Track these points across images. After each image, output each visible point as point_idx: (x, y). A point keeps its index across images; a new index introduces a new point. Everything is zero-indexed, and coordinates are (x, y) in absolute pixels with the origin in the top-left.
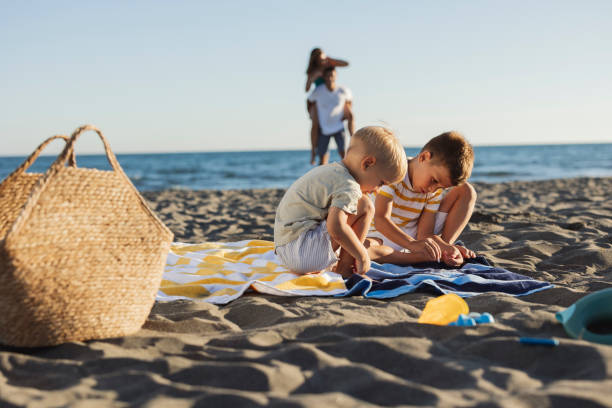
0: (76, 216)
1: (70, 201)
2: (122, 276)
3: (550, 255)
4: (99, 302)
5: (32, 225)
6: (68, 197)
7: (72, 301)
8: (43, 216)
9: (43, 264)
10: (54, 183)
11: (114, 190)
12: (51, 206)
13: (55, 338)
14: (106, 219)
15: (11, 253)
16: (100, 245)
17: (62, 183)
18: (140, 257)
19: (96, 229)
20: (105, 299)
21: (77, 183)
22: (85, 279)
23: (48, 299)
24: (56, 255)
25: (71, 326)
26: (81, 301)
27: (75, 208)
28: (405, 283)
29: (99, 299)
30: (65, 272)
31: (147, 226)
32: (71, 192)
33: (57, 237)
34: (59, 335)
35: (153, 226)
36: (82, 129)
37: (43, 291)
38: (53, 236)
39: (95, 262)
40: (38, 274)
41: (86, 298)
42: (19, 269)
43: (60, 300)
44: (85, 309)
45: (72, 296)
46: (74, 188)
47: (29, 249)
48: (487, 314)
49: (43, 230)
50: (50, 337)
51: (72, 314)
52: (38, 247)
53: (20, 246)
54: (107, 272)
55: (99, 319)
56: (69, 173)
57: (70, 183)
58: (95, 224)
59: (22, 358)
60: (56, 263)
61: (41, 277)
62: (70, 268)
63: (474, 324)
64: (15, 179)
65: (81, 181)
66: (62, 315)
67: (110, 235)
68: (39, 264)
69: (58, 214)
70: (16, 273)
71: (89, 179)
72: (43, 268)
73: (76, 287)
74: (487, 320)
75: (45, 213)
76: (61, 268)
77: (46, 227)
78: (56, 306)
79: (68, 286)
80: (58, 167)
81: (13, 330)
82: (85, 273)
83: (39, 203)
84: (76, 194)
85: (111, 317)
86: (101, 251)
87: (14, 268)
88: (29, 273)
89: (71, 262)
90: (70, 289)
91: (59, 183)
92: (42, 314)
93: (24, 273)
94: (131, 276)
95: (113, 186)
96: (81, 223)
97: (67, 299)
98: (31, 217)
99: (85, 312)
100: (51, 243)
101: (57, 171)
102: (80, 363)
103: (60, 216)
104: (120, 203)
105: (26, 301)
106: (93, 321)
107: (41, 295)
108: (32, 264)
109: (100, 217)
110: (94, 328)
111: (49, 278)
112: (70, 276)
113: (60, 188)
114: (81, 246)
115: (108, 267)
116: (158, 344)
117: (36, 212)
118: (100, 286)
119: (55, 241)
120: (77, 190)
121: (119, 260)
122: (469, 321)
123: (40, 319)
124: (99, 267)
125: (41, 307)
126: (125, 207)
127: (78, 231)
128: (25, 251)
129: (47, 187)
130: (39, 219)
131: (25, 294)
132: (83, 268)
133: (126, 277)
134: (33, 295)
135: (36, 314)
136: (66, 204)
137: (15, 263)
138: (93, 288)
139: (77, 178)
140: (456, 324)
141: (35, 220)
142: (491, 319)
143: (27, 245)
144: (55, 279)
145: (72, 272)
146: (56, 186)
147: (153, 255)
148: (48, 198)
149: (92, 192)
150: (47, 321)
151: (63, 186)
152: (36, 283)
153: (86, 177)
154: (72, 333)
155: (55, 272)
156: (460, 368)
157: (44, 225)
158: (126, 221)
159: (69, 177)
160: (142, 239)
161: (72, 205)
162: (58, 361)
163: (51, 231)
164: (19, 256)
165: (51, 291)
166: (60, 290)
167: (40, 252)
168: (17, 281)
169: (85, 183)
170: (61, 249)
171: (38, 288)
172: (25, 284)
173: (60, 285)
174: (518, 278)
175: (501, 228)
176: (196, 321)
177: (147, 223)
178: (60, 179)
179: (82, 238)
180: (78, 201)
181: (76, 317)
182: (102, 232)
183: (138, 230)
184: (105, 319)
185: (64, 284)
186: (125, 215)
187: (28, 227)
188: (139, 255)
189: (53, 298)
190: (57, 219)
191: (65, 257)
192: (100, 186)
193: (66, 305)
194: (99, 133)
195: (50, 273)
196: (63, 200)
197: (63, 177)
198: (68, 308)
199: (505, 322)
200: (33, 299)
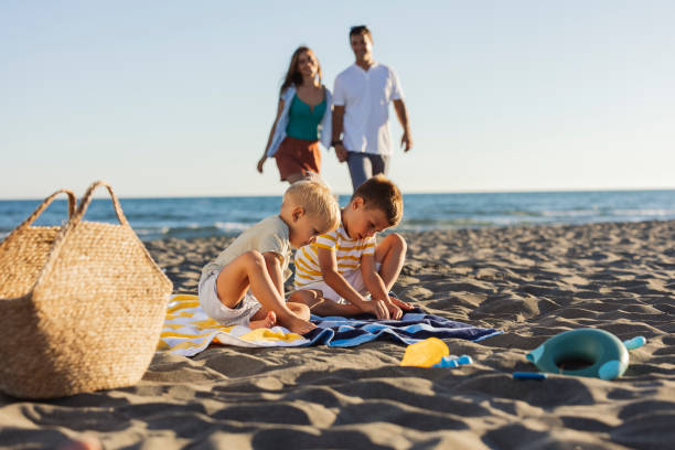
0: (91, 269)
1: (86, 254)
2: (131, 327)
3: (477, 305)
4: (112, 352)
5: (55, 277)
6: (84, 250)
7: (89, 352)
8: (63, 268)
9: (63, 316)
10: (73, 237)
11: (124, 243)
12: (70, 259)
13: (71, 388)
14: (116, 271)
15: (37, 305)
16: (112, 296)
17: (80, 237)
18: (146, 308)
19: (108, 281)
20: (116, 349)
21: (92, 237)
22: (100, 330)
23: (67, 350)
24: (74, 307)
25: (87, 377)
26: (97, 351)
27: (91, 260)
28: (363, 332)
29: (110, 349)
30: (83, 322)
31: (152, 279)
32: (88, 246)
33: (76, 289)
34: (75, 385)
35: (157, 278)
36: (95, 185)
37: (64, 341)
38: (73, 288)
39: (108, 313)
40: (59, 325)
41: (101, 348)
42: (42, 321)
43: (78, 350)
44: (100, 359)
45: (88, 346)
46: (90, 241)
47: (52, 301)
48: (465, 356)
49: (64, 282)
50: (66, 387)
51: (87, 364)
52: (60, 298)
53: (45, 298)
54: (119, 323)
55: (111, 368)
56: (86, 226)
57: (87, 236)
58: (107, 277)
59: (47, 408)
60: (75, 314)
61: (62, 329)
62: (87, 319)
63: (457, 365)
64: (20, 233)
65: (96, 234)
66: (79, 367)
67: (120, 288)
68: (60, 316)
69: (76, 267)
70: (40, 325)
71: (102, 233)
72: (64, 319)
73: (92, 338)
74: (467, 361)
75: (66, 266)
76: (80, 319)
77: (67, 279)
78: (74, 357)
79: (85, 336)
80: (75, 221)
81: (30, 381)
82: (100, 324)
83: (60, 256)
84: (91, 248)
85: (121, 367)
86: (113, 303)
87: (38, 319)
88: (51, 324)
89: (87, 313)
90: (87, 339)
91: (76, 236)
92: (61, 365)
93: (47, 324)
94: (139, 326)
95: (123, 240)
96: (96, 276)
97: (84, 349)
98: (54, 269)
99: (99, 362)
100: (71, 295)
101: (75, 226)
102: (111, 409)
103: (79, 269)
104: (129, 256)
105: (48, 352)
106: (106, 371)
107: (61, 345)
108: (54, 315)
109: (111, 270)
110: (106, 378)
111: (68, 329)
112: (87, 327)
113: (78, 242)
114: (96, 298)
115: (119, 318)
116: (171, 391)
117: (58, 265)
118: (112, 336)
119: (74, 293)
120: (92, 243)
121: (128, 311)
122: (452, 362)
123: (59, 369)
124: (111, 318)
125: (61, 358)
126: (133, 260)
127: (93, 284)
128: (49, 303)
129: (67, 241)
130: (61, 271)
131: (47, 345)
132: (98, 319)
133: (134, 328)
134: (54, 346)
135: (55, 365)
136: (83, 257)
137: (39, 315)
138: (106, 338)
139: (92, 232)
140: (440, 366)
141: (57, 271)
142: (471, 360)
143: (52, 297)
144: (74, 330)
145: (88, 324)
146: (74, 240)
147: (156, 306)
148: (67, 251)
149: (105, 246)
150: (66, 372)
151: (81, 239)
152: (58, 333)
153: (100, 231)
154: (87, 383)
155: (74, 324)
156: (468, 400)
157: (64, 278)
158: (134, 274)
159: (85, 231)
160: (148, 290)
161: (88, 258)
162: (86, 409)
163: (71, 284)
164: (44, 308)
165: (70, 342)
166: (79, 341)
167: (62, 303)
168: (40, 333)
169: (99, 237)
170: (79, 301)
171: (59, 338)
172: (48, 336)
173: (78, 336)
174: (462, 326)
175: (417, 281)
176: (186, 371)
177: (151, 275)
178: (77, 232)
179: (97, 290)
180: (93, 254)
181: (92, 367)
182: (113, 284)
183: (144, 282)
184: (116, 369)
185: (82, 334)
186: (132, 268)
187: (52, 280)
188: (145, 306)
189: (72, 349)
190: (76, 272)
191: (83, 309)
192: (111, 240)
193: (83, 355)
194: (109, 188)
195: (70, 325)
196: (81, 253)
197: (80, 232)
198: (84, 359)
199: (482, 363)
200: (53, 350)
